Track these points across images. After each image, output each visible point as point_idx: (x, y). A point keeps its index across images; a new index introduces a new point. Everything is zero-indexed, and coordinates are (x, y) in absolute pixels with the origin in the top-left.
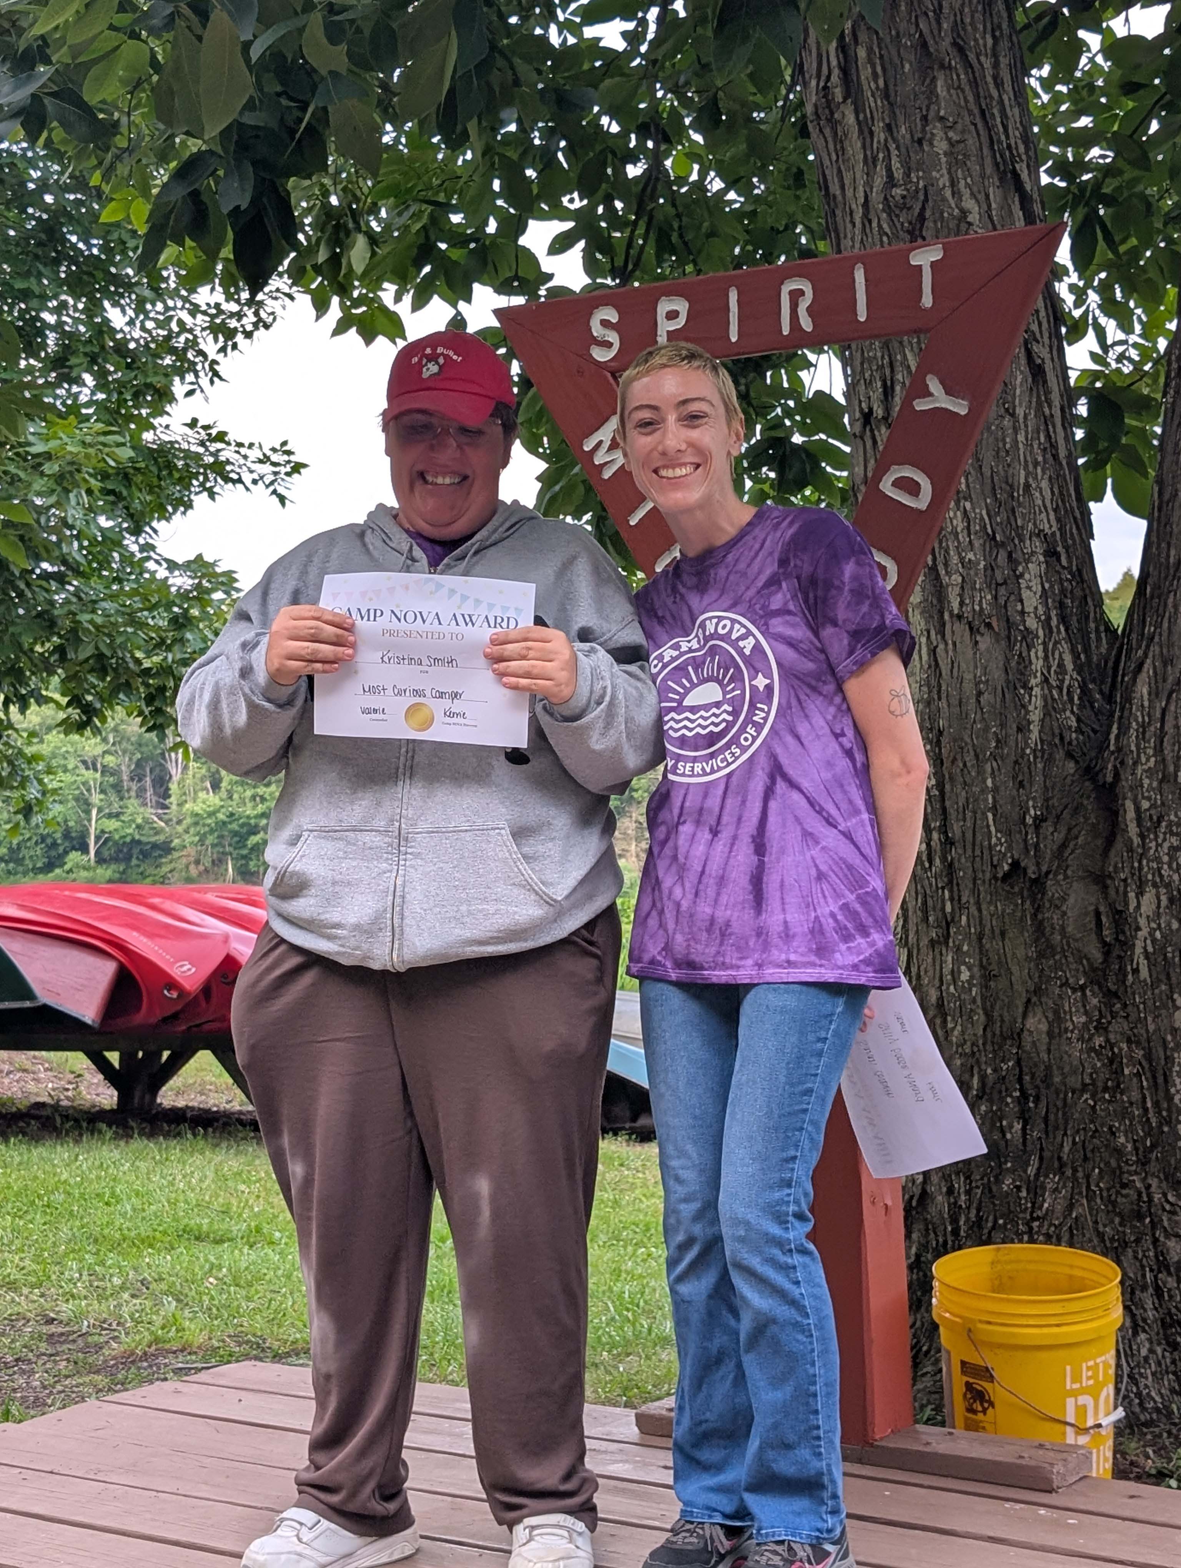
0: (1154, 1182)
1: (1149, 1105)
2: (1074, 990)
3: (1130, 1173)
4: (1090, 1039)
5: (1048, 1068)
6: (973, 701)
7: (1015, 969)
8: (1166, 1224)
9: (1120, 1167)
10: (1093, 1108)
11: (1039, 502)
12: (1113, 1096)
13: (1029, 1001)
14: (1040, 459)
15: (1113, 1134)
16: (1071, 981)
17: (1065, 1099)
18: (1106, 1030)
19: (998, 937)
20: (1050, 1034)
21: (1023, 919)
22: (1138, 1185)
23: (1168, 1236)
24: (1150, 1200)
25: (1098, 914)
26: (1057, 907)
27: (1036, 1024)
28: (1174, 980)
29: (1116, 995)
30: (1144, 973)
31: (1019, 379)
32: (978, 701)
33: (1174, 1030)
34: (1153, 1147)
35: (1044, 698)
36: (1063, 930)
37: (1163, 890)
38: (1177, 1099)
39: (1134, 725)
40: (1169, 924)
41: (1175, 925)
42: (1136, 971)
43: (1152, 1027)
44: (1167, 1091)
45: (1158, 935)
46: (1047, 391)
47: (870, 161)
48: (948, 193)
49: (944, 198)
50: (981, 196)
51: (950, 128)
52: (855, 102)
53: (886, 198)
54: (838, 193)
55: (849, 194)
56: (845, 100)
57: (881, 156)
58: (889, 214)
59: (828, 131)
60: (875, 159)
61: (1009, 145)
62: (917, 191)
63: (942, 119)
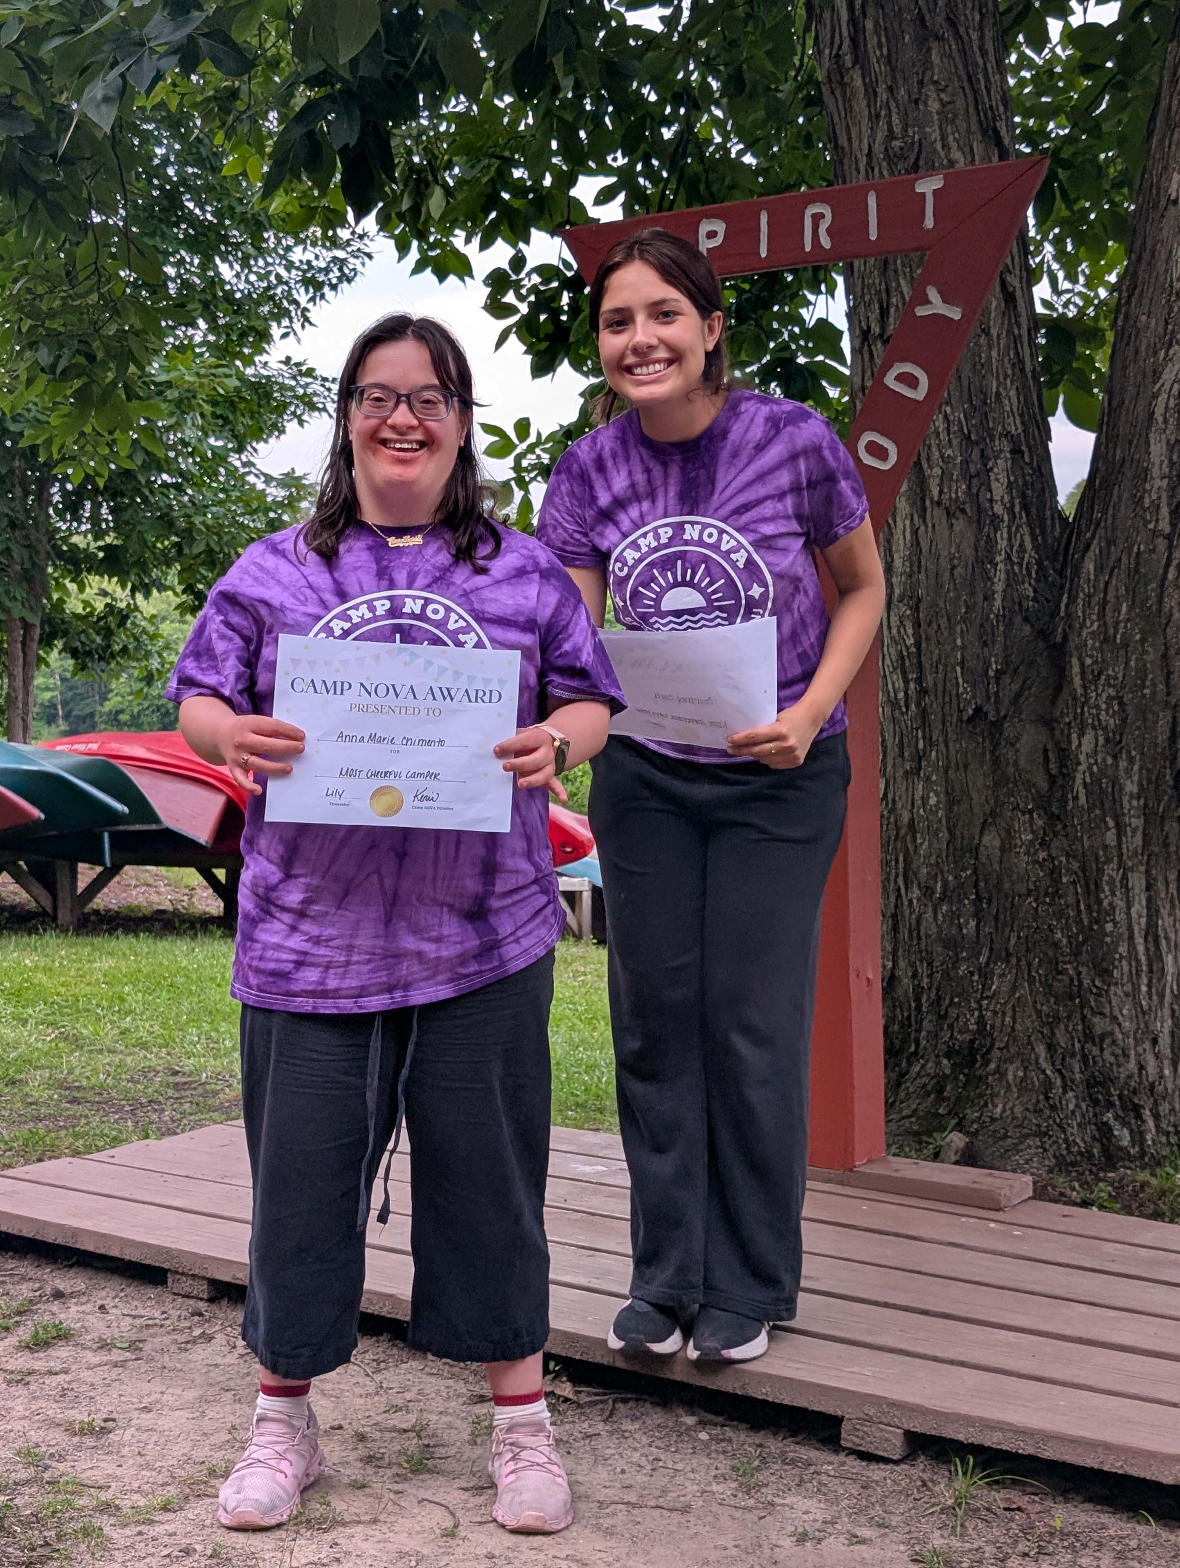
0: (1084, 970)
1: (1082, 907)
2: (1024, 813)
3: (1064, 963)
4: (1035, 854)
5: (1000, 878)
6: (947, 574)
7: (975, 796)
8: (1093, 1004)
9: (1056, 958)
10: (1036, 909)
11: (1008, 408)
12: (1053, 900)
13: (985, 821)
14: (1009, 372)
15: (1052, 930)
16: (1022, 805)
17: (1013, 903)
18: (1049, 846)
19: (962, 769)
20: (1002, 849)
21: (983, 754)
22: (1071, 972)
23: (1094, 1013)
24: (1081, 984)
25: (1046, 751)
26: (1012, 745)
27: (991, 841)
28: (1107, 805)
29: (1058, 818)
30: (1082, 800)
31: (994, 304)
32: (952, 575)
33: (1105, 847)
34: (1084, 942)
35: (1007, 572)
36: (1016, 764)
37: (1100, 732)
38: (1105, 903)
39: (1081, 595)
40: (1104, 760)
41: (1110, 761)
42: (1076, 798)
43: (1087, 844)
44: (1098, 896)
45: (1095, 768)
46: (1017, 315)
47: (874, 118)
48: (939, 146)
49: (935, 151)
50: (966, 149)
51: (943, 90)
52: (862, 68)
53: (886, 149)
54: (846, 145)
55: (856, 145)
56: (854, 65)
57: (883, 113)
58: (889, 164)
59: (838, 92)
60: (878, 116)
61: (991, 106)
62: (913, 144)
63: (935, 83)
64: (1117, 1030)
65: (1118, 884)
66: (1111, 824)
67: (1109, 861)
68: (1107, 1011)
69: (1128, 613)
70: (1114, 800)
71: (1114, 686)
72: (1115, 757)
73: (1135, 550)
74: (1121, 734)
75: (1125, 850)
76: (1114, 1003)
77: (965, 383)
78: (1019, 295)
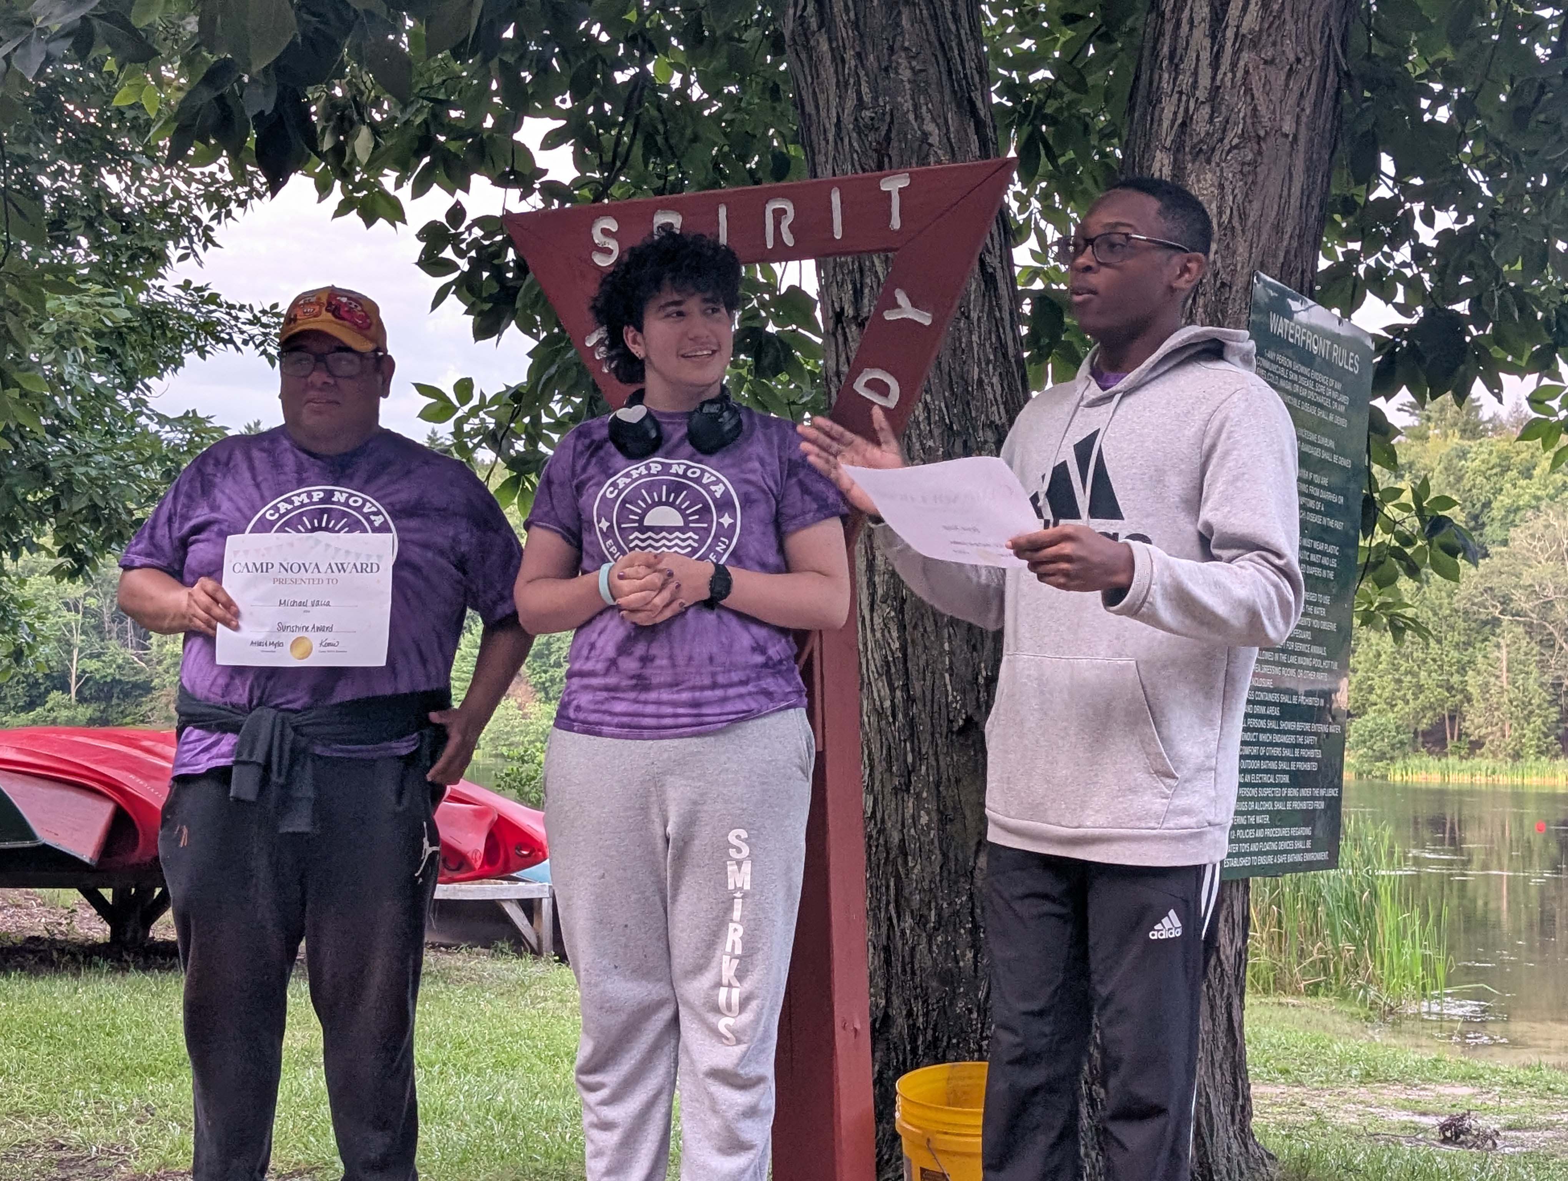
7: (968, 814)
11: (991, 396)
14: (992, 356)
19: (954, 785)
21: (975, 769)
31: (975, 284)
46: (998, 297)
47: (842, 86)
48: (911, 116)
49: (908, 121)
50: (941, 121)
51: (914, 58)
52: (828, 32)
53: (856, 119)
54: (813, 112)
55: (823, 114)
56: (819, 29)
57: (852, 81)
58: (859, 134)
59: (803, 56)
60: (846, 83)
61: (965, 75)
62: (884, 114)
63: (906, 49)
77: (945, 367)
78: (999, 275)
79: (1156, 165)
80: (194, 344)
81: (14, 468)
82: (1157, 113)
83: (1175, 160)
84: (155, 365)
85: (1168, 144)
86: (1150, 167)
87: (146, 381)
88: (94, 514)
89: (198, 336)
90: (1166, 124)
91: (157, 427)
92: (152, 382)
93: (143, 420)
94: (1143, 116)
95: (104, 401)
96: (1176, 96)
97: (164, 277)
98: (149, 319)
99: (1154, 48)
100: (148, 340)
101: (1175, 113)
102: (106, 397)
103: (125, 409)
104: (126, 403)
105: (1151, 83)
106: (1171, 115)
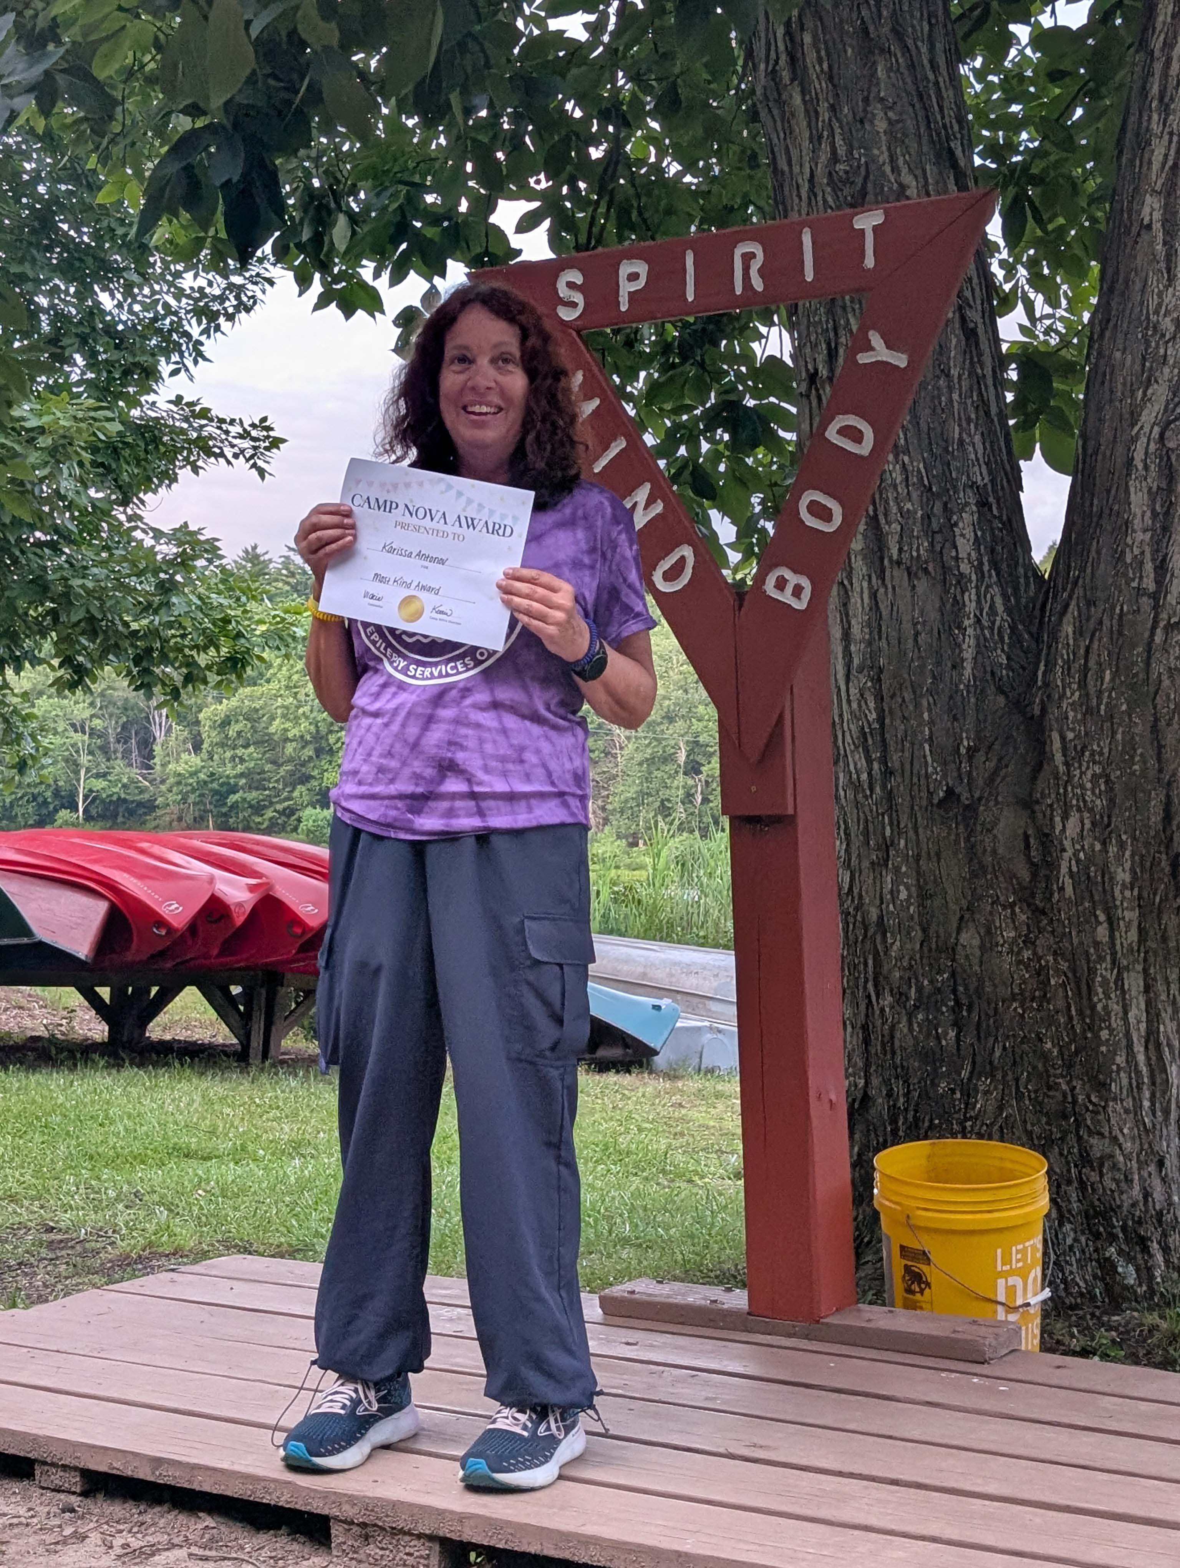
0: (1077, 1084)
1: (1074, 1013)
2: (1005, 908)
3: (1055, 1076)
4: (1019, 953)
5: (981, 981)
6: (910, 642)
7: (950, 889)
8: (1089, 1122)
9: (1047, 1071)
10: (1022, 1016)
11: (972, 455)
12: (1040, 1005)
13: (962, 918)
14: (973, 416)
15: (1040, 1040)
16: (1002, 899)
17: (996, 1009)
18: (1033, 943)
19: (934, 859)
20: (982, 948)
21: (957, 842)
22: (1064, 1087)
23: (1090, 1133)
24: (1075, 1100)
25: (1026, 837)
26: (988, 831)
27: (969, 939)
28: (1097, 898)
29: (1043, 912)
30: (1069, 891)
31: (954, 341)
32: (916, 640)
33: (1097, 944)
34: (1077, 1052)
35: (977, 638)
36: (994, 852)
37: (1086, 815)
38: (1099, 1007)
39: (1060, 662)
40: (1092, 846)
41: (1098, 847)
42: (1062, 889)
43: (1075, 941)
44: (1090, 999)
45: (1082, 855)
46: (980, 355)
47: (816, 139)
48: (888, 169)
49: (884, 174)
50: (919, 172)
51: (890, 108)
52: (801, 84)
53: (830, 173)
54: (786, 168)
55: (796, 169)
56: (792, 80)
57: (825, 133)
58: (834, 190)
59: (775, 112)
60: (820, 137)
61: (944, 126)
62: (859, 167)
63: (882, 100)
64: (1118, 1152)
65: (1112, 985)
66: (1102, 917)
67: (1101, 959)
68: (1106, 1130)
69: (1113, 680)
70: (1104, 890)
71: (1100, 763)
72: (1104, 844)
73: (1118, 611)
74: (1109, 817)
75: (1118, 947)
76: (1113, 1122)
77: (924, 427)
78: (980, 330)
79: (1146, 210)
80: (186, 459)
81: (14, 581)
82: (1146, 156)
83: (1166, 204)
84: (149, 480)
85: (1158, 187)
86: (1139, 212)
87: (141, 495)
88: (91, 625)
89: (190, 452)
90: (1156, 166)
91: (152, 542)
92: (148, 497)
93: (138, 534)
94: (1132, 161)
95: (100, 515)
96: (1166, 137)
97: (156, 393)
98: (143, 434)
99: (1144, 88)
100: (142, 455)
101: (1166, 156)
102: (102, 512)
103: (121, 524)
104: (122, 518)
105: (1140, 123)
106: (1161, 158)
